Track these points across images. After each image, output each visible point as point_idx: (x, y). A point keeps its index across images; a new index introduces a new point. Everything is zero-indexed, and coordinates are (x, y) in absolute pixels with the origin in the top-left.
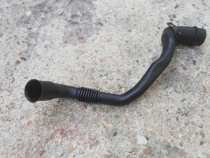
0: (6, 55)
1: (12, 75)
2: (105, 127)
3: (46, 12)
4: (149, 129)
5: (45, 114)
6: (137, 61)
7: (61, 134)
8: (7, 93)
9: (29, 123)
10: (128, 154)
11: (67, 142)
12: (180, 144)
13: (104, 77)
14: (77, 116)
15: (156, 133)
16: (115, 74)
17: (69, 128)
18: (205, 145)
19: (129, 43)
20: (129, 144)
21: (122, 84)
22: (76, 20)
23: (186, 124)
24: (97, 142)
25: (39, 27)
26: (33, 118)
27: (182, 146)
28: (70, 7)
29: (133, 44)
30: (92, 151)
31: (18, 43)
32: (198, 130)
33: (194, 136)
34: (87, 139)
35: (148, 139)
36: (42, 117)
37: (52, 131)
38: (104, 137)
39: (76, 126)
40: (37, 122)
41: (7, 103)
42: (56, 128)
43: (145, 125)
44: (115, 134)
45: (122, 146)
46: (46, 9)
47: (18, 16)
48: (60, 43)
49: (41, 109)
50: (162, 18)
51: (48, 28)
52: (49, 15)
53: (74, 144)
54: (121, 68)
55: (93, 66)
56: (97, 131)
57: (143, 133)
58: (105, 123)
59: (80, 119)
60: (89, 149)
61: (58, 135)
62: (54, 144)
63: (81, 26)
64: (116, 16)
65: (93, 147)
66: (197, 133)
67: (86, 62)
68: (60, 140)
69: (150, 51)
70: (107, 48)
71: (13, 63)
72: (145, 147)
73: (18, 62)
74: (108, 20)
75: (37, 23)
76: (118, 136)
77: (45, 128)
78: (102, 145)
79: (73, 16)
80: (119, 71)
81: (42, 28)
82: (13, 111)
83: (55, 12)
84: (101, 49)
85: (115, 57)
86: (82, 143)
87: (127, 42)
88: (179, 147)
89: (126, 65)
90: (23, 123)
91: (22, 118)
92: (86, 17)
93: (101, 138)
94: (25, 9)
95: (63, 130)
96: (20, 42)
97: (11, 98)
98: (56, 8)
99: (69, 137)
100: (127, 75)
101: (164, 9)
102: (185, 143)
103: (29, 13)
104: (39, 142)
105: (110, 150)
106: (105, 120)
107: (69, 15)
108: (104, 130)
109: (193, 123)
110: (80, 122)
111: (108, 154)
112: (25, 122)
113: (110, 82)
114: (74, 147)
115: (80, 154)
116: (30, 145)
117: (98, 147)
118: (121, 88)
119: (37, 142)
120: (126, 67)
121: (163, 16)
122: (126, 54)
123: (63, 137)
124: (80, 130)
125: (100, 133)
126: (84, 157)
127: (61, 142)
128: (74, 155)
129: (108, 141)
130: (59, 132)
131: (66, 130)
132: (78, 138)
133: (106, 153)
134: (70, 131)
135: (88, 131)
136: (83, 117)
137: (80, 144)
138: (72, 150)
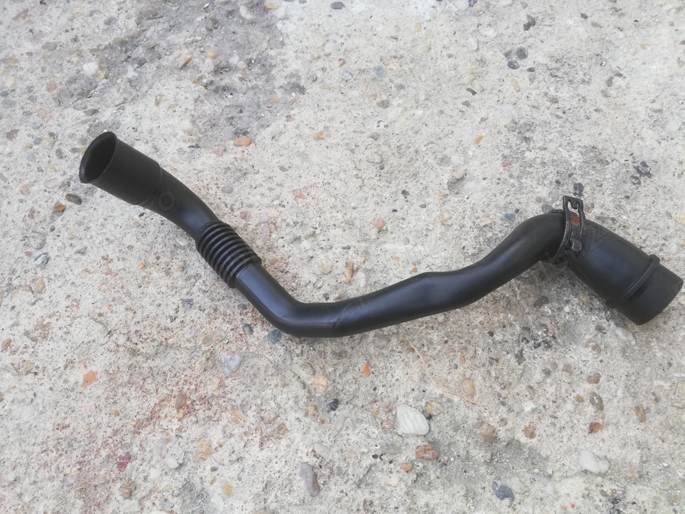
0: (26, 191)
1: (42, 245)
2: (304, 386)
3: (141, 63)
4: (434, 390)
5: (134, 352)
6: (404, 192)
7: (179, 407)
8: (29, 297)
9: (90, 379)
10: (371, 461)
11: (195, 431)
12: (526, 430)
13: (305, 244)
14: (223, 356)
15: (456, 399)
16: (338, 231)
17: (202, 392)
18: (604, 434)
19: (381, 141)
20: (375, 431)
21: (357, 260)
22: (226, 80)
23: (547, 373)
24: (282, 429)
25: (121, 107)
26: (99, 365)
27: (532, 435)
28: (211, 43)
29: (394, 142)
30: (266, 453)
31: (60, 154)
32: (585, 388)
33: (569, 406)
34: (253, 420)
35: (429, 417)
36: (125, 361)
37: (153, 400)
38: (300, 415)
39: (221, 385)
40: (112, 376)
41: (27, 324)
42: (164, 391)
43: (423, 378)
44: (335, 405)
45: (353, 438)
46: (140, 52)
47: (60, 78)
48: (180, 151)
49: (122, 340)
50: (482, 62)
51: (146, 107)
52: (150, 68)
53: (216, 434)
54: (355, 214)
55: (273, 213)
57: (417, 399)
58: (304, 374)
59: (234, 364)
60: (257, 448)
61: (170, 410)
62: (159, 436)
63: (242, 99)
64: (343, 63)
65: (270, 444)
66: (579, 399)
67: (252, 200)
68: (175, 425)
69: (444, 160)
70: (315, 158)
71: (45, 211)
72: (420, 442)
73: (60, 209)
74: (319, 74)
75: (115, 95)
76: (342, 411)
77: (133, 392)
78: (296, 435)
79: (219, 70)
80: (350, 224)
81: (129, 108)
82: (44, 347)
83: (167, 61)
84: (297, 161)
85: (338, 184)
86: (238, 431)
87: (375, 137)
88: (523, 439)
89: (372, 206)
90: (72, 380)
91: (69, 364)
92: (256, 69)
93: (292, 416)
94: (80, 55)
95: (183, 396)
96: (66, 151)
97: (39, 311)
98: (171, 48)
99: (201, 415)
100: (373, 233)
101: (490, 33)
102: (543, 427)
103: (90, 68)
104: (116, 432)
105: (318, 451)
106: (304, 366)
107: (207, 66)
108: (302, 392)
109: (568, 369)
110: (234, 373)
111: (313, 461)
112: (77, 375)
113: (321, 257)
114: (215, 444)
115: (232, 462)
116: (92, 439)
117: (284, 442)
118: (353, 272)
119: (109, 431)
120: (370, 213)
121: (488, 54)
122: (370, 172)
123: (185, 415)
124: (234, 396)
125: (291, 403)
126: (243, 470)
127: (179, 429)
128: (215, 465)
129: (315, 425)
130: (173, 402)
131: (193, 397)
132: (226, 416)
133: (306, 459)
134: (203, 399)
135: (255, 397)
136: (243, 359)
137: (232, 435)
138: (209, 452)
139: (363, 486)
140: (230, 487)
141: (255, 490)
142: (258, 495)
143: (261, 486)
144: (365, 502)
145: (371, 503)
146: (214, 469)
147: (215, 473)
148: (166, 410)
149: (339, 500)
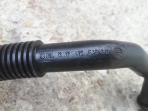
2: (78, 33)
6: (137, 7)
11: (30, 15)
17: (42, 5)
21: (116, 12)
39: (50, 9)
53: (37, 23)
56: (68, 30)
58: (80, 30)
59: (59, 6)
62: (15, 6)
68: (24, 7)
72: (101, 78)
86: (46, 28)
95: (34, 1)
106: (82, 27)
110: (57, 9)
114: (34, 25)
118: (113, 14)
123: (30, 7)
124: (52, 16)
125: (70, 34)
127: (24, 10)
128: (29, 32)
131: (38, 4)
134: (40, 8)
135: (59, 23)
136: (63, 8)
146: (28, 33)
147: (27, 35)
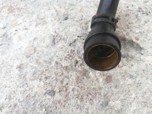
7: (9, 10)
10: (76, 38)
12: (136, 38)
20: (79, 29)
23: (146, 22)
24: (45, 23)
27: (138, 40)
30: (37, 29)
34: (34, 18)
38: (53, 19)
42: (5, 4)
44: (66, 19)
45: (71, 30)
60: (34, 26)
61: (6, 10)
65: (39, 26)
76: (69, 21)
78: (50, 26)
88: (135, 40)
93: (50, 19)
99: (16, 13)
102: (142, 38)
105: (57, 31)
108: (55, 13)
111: (55, 35)
115: (23, 30)
117: (45, 26)
126: (27, 33)
129: (57, 23)
130: (7, 8)
132: (25, 15)
133: (52, 33)
137: (26, 21)
138: (15, 25)
139: (72, 46)
140: (21, 37)
141: (30, 40)
142: (31, 41)
143: (33, 38)
144: (71, 50)
145: (74, 51)
148: (4, 10)
149: (62, 48)
